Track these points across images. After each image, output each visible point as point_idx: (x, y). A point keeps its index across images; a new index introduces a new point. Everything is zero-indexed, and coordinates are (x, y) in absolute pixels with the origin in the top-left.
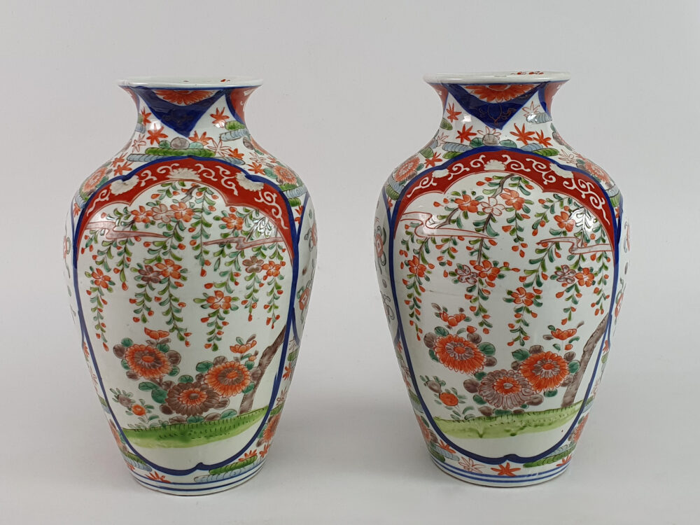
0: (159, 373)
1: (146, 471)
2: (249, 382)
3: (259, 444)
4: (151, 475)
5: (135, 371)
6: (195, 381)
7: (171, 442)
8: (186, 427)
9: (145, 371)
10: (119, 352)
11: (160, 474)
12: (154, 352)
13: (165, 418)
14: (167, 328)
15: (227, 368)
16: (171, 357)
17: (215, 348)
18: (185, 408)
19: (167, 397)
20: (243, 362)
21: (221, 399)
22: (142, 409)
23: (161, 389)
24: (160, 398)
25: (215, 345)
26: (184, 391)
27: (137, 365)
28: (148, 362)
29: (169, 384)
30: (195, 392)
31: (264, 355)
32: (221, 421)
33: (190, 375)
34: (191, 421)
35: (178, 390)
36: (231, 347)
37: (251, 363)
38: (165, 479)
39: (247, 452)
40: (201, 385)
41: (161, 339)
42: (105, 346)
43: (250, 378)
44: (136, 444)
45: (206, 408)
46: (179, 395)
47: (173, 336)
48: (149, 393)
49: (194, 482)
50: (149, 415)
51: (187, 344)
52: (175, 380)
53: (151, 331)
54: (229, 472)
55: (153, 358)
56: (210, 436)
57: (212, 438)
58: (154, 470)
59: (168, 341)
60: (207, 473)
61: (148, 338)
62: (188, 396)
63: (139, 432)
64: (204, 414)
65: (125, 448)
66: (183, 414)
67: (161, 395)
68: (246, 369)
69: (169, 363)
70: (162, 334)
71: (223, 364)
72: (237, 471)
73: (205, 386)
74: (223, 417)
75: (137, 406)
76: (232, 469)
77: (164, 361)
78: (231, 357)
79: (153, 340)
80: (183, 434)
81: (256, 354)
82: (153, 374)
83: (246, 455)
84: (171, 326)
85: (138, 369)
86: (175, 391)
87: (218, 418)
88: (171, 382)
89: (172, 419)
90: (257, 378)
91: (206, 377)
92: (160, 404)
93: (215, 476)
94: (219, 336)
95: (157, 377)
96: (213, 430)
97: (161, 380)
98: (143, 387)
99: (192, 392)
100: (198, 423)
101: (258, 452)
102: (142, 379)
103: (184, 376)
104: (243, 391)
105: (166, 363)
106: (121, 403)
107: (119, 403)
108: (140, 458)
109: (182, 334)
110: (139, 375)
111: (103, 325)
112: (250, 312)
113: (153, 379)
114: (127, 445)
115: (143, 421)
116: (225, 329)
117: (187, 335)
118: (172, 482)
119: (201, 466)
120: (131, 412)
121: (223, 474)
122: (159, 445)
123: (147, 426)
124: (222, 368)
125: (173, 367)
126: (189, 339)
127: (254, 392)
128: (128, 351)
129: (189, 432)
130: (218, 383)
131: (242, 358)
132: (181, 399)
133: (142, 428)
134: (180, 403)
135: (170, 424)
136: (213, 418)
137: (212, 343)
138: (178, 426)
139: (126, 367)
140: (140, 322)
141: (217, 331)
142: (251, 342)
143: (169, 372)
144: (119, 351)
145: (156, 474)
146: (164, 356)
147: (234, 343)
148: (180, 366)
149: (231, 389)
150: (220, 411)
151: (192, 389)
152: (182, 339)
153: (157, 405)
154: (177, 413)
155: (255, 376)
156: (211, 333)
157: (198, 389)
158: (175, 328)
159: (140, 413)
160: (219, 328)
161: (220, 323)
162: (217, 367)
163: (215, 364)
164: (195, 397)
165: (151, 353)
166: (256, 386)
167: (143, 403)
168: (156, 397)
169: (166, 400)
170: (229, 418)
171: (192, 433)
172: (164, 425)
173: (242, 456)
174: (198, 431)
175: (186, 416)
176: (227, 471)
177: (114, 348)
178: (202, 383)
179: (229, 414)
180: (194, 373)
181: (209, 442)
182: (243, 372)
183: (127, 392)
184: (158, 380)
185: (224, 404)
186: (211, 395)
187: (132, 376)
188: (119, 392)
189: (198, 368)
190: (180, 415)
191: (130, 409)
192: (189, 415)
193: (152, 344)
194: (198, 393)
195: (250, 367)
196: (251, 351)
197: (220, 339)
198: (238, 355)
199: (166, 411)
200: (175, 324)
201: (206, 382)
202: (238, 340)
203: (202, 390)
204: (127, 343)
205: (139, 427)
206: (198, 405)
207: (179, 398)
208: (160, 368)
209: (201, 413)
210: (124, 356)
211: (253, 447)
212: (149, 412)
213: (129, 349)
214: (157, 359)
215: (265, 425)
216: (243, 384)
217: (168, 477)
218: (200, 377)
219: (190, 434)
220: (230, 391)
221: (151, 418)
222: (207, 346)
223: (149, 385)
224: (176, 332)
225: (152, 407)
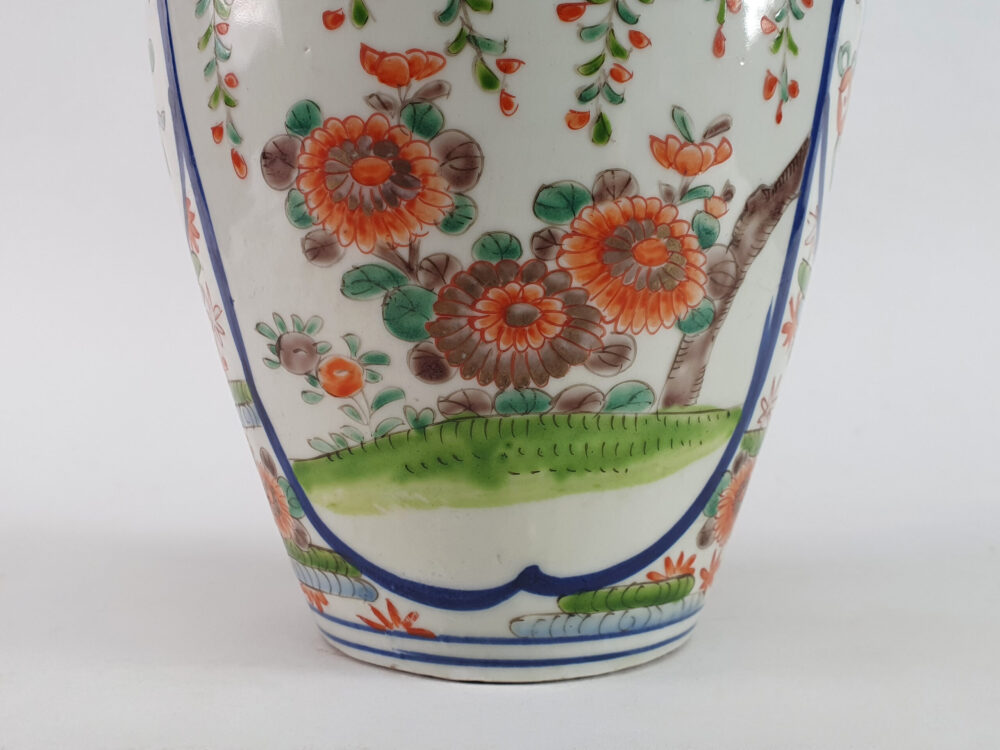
0: (408, 225)
1: (361, 603)
2: (699, 295)
3: (704, 540)
4: (376, 612)
5: (330, 228)
6: (527, 255)
7: (441, 485)
8: (492, 429)
9: (362, 220)
10: (279, 165)
11: (404, 605)
12: (392, 139)
13: (425, 396)
14: (437, 38)
15: (637, 219)
16: (448, 155)
17: (603, 133)
18: (493, 357)
19: (434, 317)
20: (687, 210)
21: (608, 335)
22: (352, 372)
23: (415, 284)
24: (412, 321)
25: (601, 118)
26: (492, 294)
27: (334, 201)
28: (370, 182)
29: (440, 267)
30: (525, 300)
31: (750, 209)
32: (605, 418)
33: (511, 230)
34: (509, 407)
35: (469, 289)
36: (653, 139)
37: (709, 222)
38: (417, 625)
39: (673, 553)
40: (547, 274)
41: (416, 86)
42: (238, 161)
43: (702, 279)
44: (333, 506)
45: (558, 363)
46: (472, 307)
47: (459, 71)
48: (373, 305)
49: (508, 635)
50: (372, 391)
51: (507, 103)
52: (462, 249)
53: (383, 55)
54: (618, 613)
55: (385, 165)
56: (567, 469)
57: (573, 479)
58: (385, 594)
59: (439, 89)
60: (548, 604)
61: (373, 84)
62: (504, 310)
63: (343, 459)
64: (554, 386)
65: (300, 534)
66: (484, 382)
67: (414, 308)
68: (695, 243)
69: (442, 183)
70: (419, 65)
71: (624, 202)
72: (639, 613)
73: (558, 278)
74: (612, 406)
75: (338, 364)
76: (626, 604)
77: (426, 175)
78: (651, 180)
79: (390, 92)
80: (481, 455)
81: (728, 194)
82: (385, 226)
83: (668, 562)
84: (452, 30)
85: (338, 216)
86: (461, 294)
87: (598, 408)
88: (448, 260)
89: (447, 400)
90: (726, 287)
91: (567, 244)
92: (411, 345)
93: (576, 620)
94: (617, 87)
95: (400, 239)
96: (579, 447)
97: (413, 250)
98: (358, 284)
99: (514, 299)
100: (533, 417)
101: (697, 566)
102: (355, 255)
103: (489, 234)
104: (680, 325)
105: (432, 182)
106: (289, 364)
107: (282, 370)
108: (346, 559)
109: (491, 61)
110: (344, 240)
111: (231, 81)
112: (721, 19)
113: (389, 251)
114: (306, 522)
115: (356, 415)
116: (636, 60)
117: (507, 66)
118: (438, 631)
119: (533, 580)
120: (320, 390)
121: (601, 614)
122: (404, 502)
123: (368, 438)
124: (618, 217)
125: (456, 200)
126: (512, 83)
127: (711, 338)
128: (306, 150)
129: (501, 450)
130: (601, 272)
131: (687, 193)
132: (478, 325)
133: (352, 443)
134: (476, 336)
135: (440, 418)
136: (578, 404)
137: (590, 108)
138: (466, 424)
139: (302, 220)
140: (348, 24)
141: (609, 63)
142: (715, 141)
143: (441, 218)
144: (277, 162)
145: (390, 606)
146: (427, 153)
147: (665, 128)
148: (481, 192)
149: (644, 304)
150: (603, 382)
151: (515, 287)
152: (488, 81)
153: (400, 350)
154: (464, 375)
155: (720, 278)
156: (592, 67)
157: (535, 289)
158: (467, 38)
159: (345, 390)
160: (618, 51)
161: (622, 32)
162: (603, 208)
163: (598, 198)
164: (527, 319)
165: (384, 144)
166: (716, 318)
167: (353, 348)
168: (397, 320)
169: (430, 326)
170: (629, 413)
171: (512, 453)
172: (420, 425)
173: (657, 566)
174: (530, 446)
175: (492, 389)
176: (610, 607)
177: (264, 156)
178: (551, 265)
179: (632, 398)
180: (524, 225)
181: (562, 491)
182: (685, 252)
183: (305, 317)
184: (404, 253)
185: (616, 356)
186: (580, 318)
187: (320, 251)
188: (282, 325)
189: (540, 208)
190: (473, 384)
191: (313, 380)
192: (503, 385)
193: (385, 106)
194: (537, 303)
195: (706, 237)
196: (713, 178)
197: (616, 99)
198: (675, 180)
199: (430, 368)
200: (466, 24)
201: (564, 262)
202: (679, 118)
203: (551, 290)
204: (303, 119)
205: (341, 440)
206: (533, 347)
207: (471, 321)
208: (411, 205)
209: (542, 380)
210: (295, 174)
211: (687, 544)
212: (374, 377)
213: (308, 143)
214: (404, 171)
215: (727, 476)
216: (683, 297)
217: (431, 618)
218: (545, 242)
219: (504, 456)
220: (639, 311)
221: (380, 402)
222: (576, 120)
223: (377, 275)
224: (468, 53)
225: (380, 359)
